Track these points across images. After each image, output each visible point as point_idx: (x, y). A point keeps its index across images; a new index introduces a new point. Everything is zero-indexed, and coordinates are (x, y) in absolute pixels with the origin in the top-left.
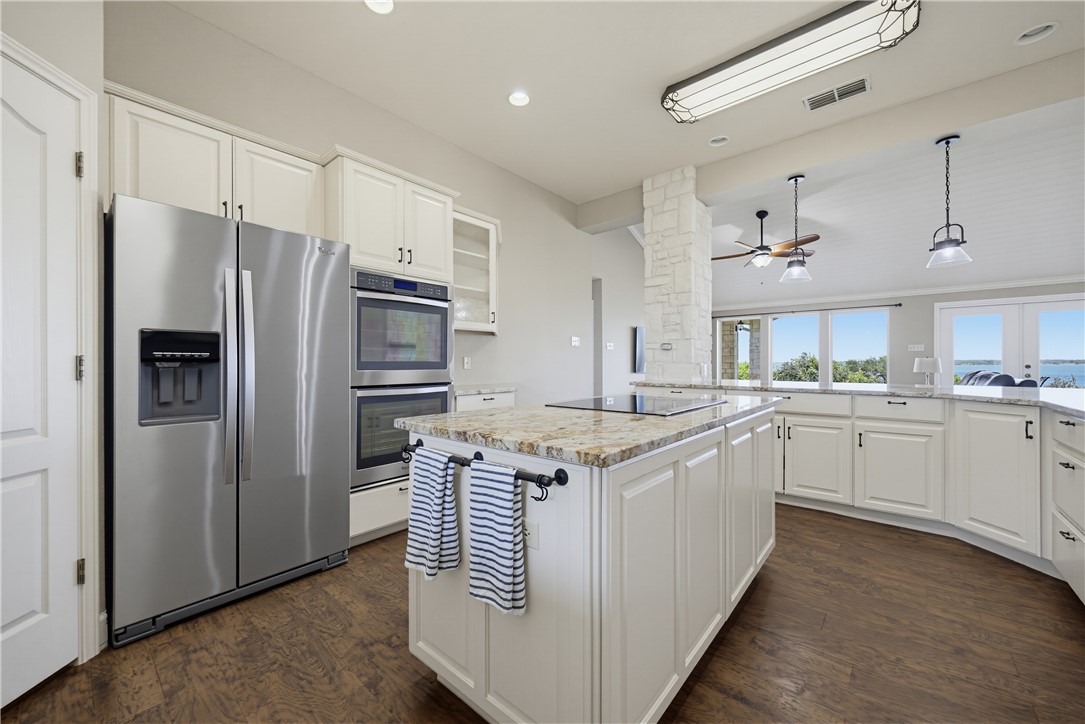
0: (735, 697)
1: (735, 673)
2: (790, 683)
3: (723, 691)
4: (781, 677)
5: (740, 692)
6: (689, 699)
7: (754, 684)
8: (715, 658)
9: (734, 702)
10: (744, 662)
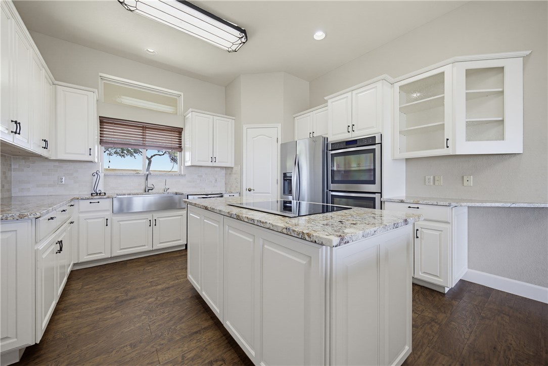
0: (200, 331)
1: (210, 337)
2: (189, 356)
3: (206, 329)
4: (195, 355)
5: (200, 334)
6: (209, 317)
7: (200, 341)
8: (222, 335)
9: (198, 329)
10: (213, 345)
